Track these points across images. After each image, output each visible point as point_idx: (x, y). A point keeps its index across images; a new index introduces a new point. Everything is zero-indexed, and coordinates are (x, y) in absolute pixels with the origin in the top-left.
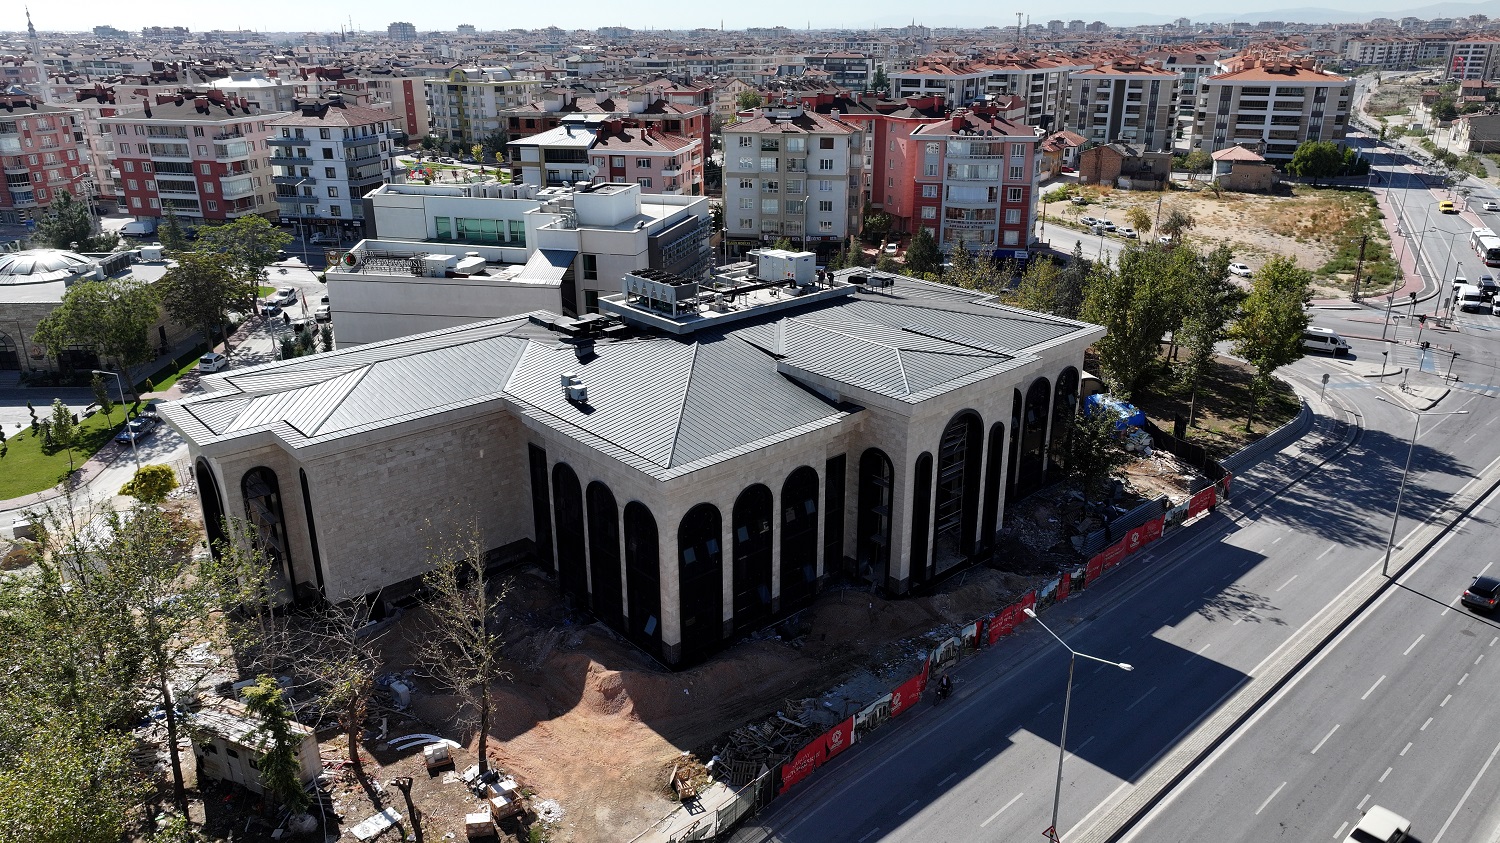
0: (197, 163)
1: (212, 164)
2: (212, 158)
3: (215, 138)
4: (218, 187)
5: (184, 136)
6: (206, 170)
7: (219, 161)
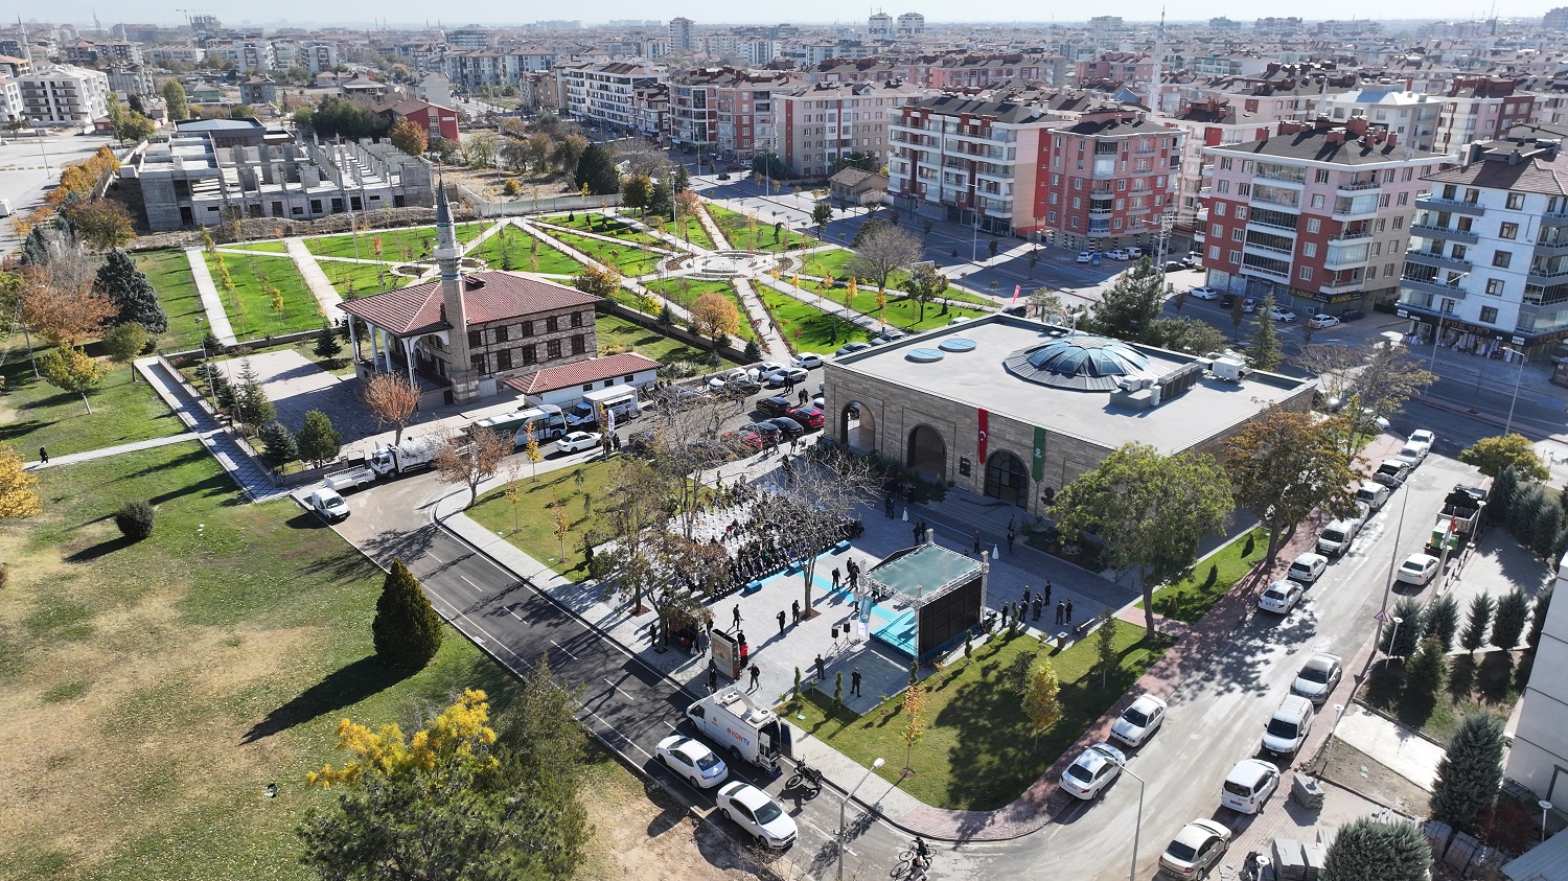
0: (1305, 216)
1: (1326, 221)
2: (1328, 213)
3: (1341, 188)
4: (1322, 252)
5: (1300, 180)
6: (1314, 226)
7: (1336, 218)
